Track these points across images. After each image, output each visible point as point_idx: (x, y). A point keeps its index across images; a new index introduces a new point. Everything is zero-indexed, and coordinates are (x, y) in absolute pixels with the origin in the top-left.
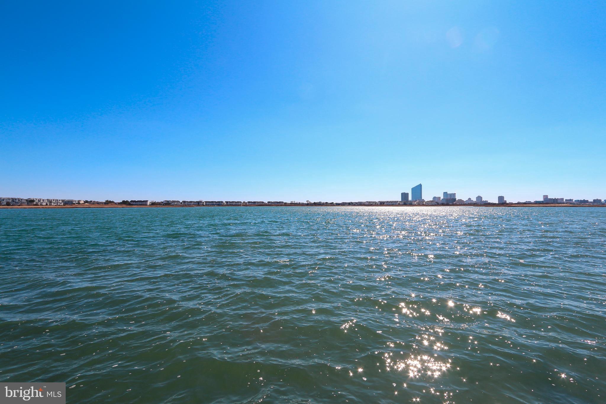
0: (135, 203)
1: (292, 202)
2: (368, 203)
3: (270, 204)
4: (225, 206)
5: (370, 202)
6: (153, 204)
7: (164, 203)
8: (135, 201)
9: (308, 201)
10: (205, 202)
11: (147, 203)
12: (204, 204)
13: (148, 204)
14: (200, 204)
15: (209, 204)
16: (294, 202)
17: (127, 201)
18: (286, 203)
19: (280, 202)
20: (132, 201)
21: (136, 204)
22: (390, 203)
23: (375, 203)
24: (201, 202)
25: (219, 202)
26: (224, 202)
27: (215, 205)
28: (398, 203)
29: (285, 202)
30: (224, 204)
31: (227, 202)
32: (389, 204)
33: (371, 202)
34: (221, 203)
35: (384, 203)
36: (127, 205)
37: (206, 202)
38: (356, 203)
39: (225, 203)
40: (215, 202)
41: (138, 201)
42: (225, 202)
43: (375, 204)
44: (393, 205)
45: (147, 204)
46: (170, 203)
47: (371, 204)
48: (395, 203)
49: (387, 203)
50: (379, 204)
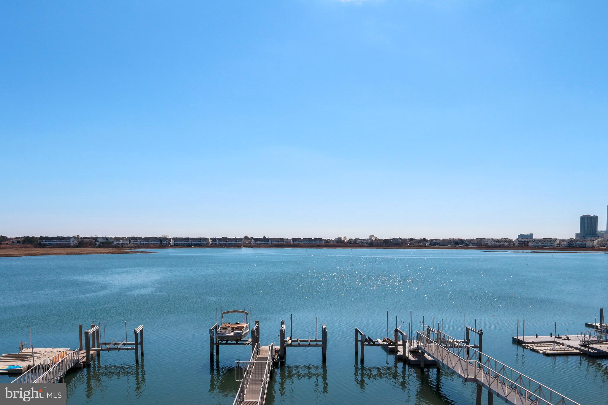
0: (48, 242)
2: (493, 243)
3: (296, 243)
4: (212, 246)
6: (81, 243)
7: (101, 243)
8: (47, 238)
9: (373, 236)
10: (174, 239)
11: (70, 241)
12: (172, 243)
14: (164, 244)
15: (180, 244)
16: (345, 238)
17: (33, 237)
18: (327, 241)
19: (316, 240)
20: (42, 238)
21: (50, 244)
22: (540, 244)
23: (510, 241)
24: (165, 239)
25: (199, 239)
26: (209, 238)
27: (192, 245)
28: (556, 243)
29: (325, 238)
30: (208, 244)
31: (214, 239)
32: (538, 244)
33: (501, 240)
34: (204, 242)
35: (528, 242)
36: (35, 246)
37: (175, 239)
38: (471, 241)
39: (210, 240)
40: (192, 239)
41: (53, 238)
43: (510, 244)
44: (545, 246)
45: (71, 244)
46: (110, 243)
47: (501, 243)
48: (549, 244)
49: (532, 242)
50: (517, 244)
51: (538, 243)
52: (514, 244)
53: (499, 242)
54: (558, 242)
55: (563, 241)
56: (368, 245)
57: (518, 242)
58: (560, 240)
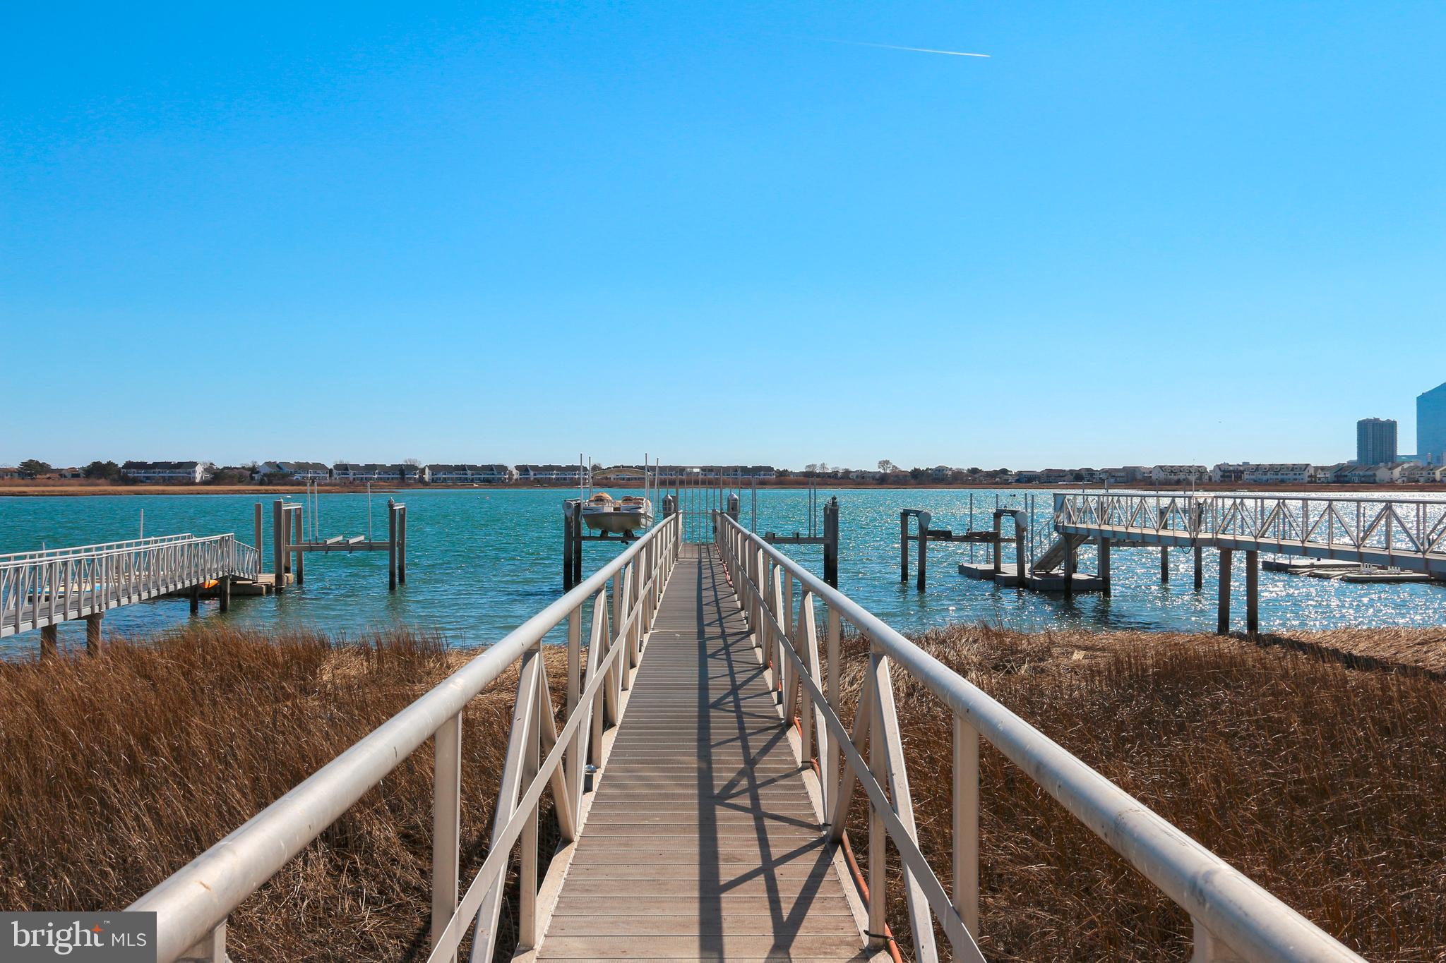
0: (142, 474)
1: (814, 466)
2: (1162, 476)
3: (711, 476)
4: (517, 484)
5: (1173, 470)
6: (218, 477)
7: (265, 475)
8: (142, 466)
9: (887, 462)
10: (431, 467)
11: (194, 472)
12: (427, 477)
13: (198, 477)
14: (410, 478)
15: (445, 479)
16: (823, 466)
17: (110, 464)
18: (783, 474)
19: (757, 470)
20: (129, 465)
21: (148, 478)
22: (1269, 476)
23: (1201, 471)
24: (412, 468)
25: (490, 468)
26: (511, 466)
27: (472, 481)
28: (1306, 474)
29: (778, 466)
30: (510, 479)
31: (523, 469)
32: (1265, 478)
33: (1181, 469)
34: (500, 473)
35: (1242, 472)
36: (114, 483)
37: (435, 469)
39: (515, 471)
40: (473, 468)
41: (155, 465)
42: (518, 468)
43: (1200, 478)
44: (1282, 481)
45: (194, 478)
46: (285, 476)
47: (1181, 476)
48: (1291, 476)
49: (1252, 473)
50: (1217, 477)
51: (1265, 473)
52: (1210, 478)
53: (1175, 474)
54: (1312, 472)
55: (1323, 468)
56: (874, 482)
57: (1220, 473)
58: (1316, 468)
